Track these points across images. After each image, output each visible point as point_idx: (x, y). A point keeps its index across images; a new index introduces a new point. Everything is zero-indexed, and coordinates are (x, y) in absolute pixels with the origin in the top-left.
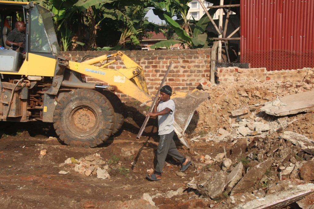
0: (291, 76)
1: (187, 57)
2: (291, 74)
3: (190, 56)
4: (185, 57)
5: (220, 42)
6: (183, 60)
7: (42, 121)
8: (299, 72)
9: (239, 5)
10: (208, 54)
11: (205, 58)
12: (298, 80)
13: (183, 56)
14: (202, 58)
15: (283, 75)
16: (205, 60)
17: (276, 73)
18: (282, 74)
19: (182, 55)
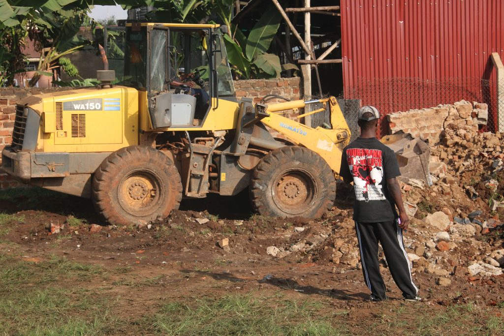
0: (427, 119)
1: (262, 93)
2: (426, 115)
3: (266, 91)
4: (258, 93)
5: (309, 66)
6: (256, 97)
7: (219, 194)
8: (437, 112)
9: (338, 7)
10: (296, 87)
11: (292, 93)
12: (437, 124)
13: (254, 91)
14: (286, 94)
15: (414, 119)
16: (292, 96)
17: (404, 116)
18: (413, 116)
19: (252, 89)
